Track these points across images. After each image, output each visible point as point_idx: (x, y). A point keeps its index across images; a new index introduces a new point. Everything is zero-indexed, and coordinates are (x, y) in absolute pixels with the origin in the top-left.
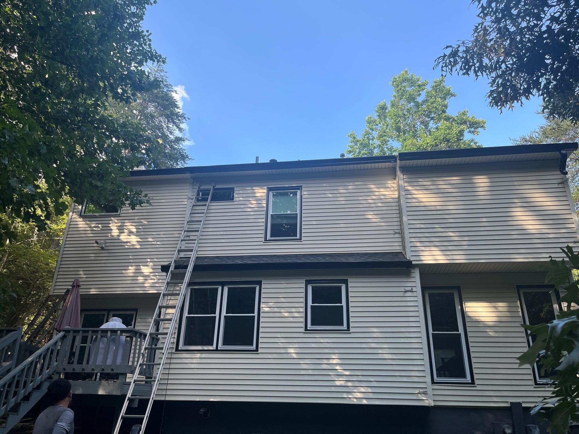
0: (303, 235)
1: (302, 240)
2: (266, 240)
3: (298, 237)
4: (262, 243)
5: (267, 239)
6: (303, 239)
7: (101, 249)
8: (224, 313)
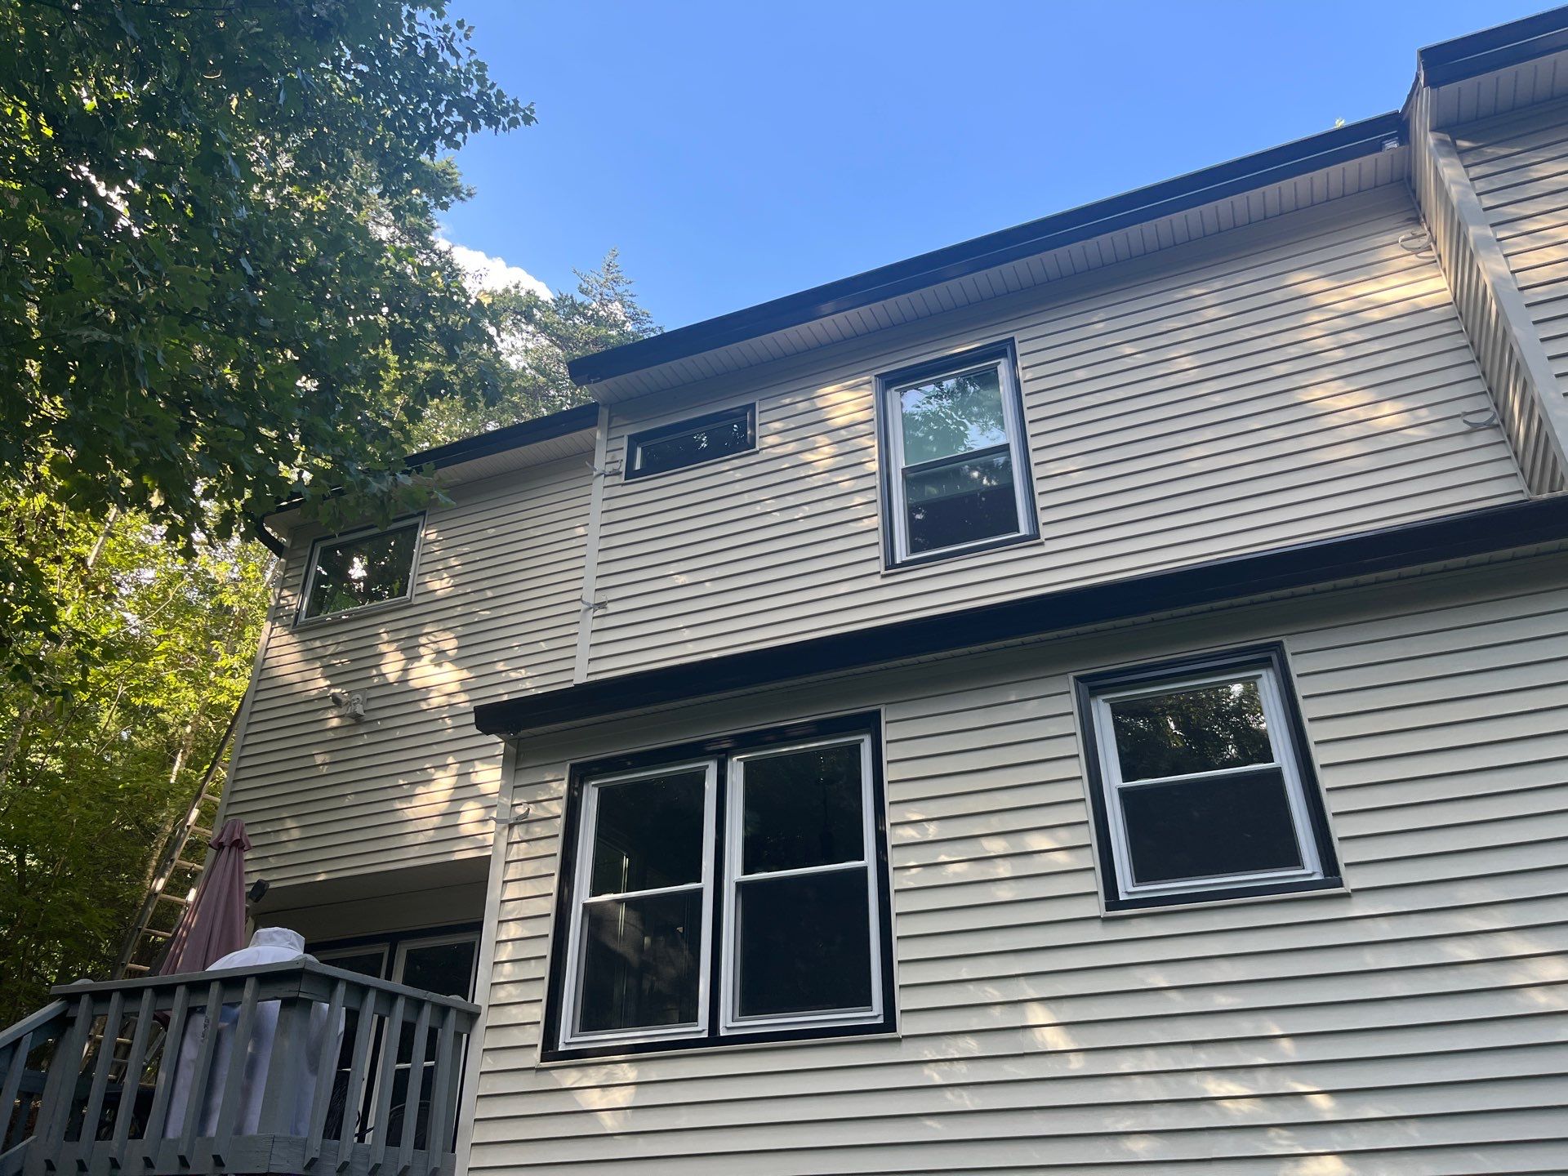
0: (1043, 517)
1: (1042, 539)
2: (891, 564)
3: (1024, 529)
4: (877, 581)
5: (898, 561)
6: (1045, 532)
7: (352, 721)
8: (734, 872)
